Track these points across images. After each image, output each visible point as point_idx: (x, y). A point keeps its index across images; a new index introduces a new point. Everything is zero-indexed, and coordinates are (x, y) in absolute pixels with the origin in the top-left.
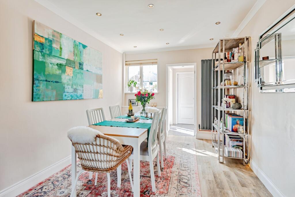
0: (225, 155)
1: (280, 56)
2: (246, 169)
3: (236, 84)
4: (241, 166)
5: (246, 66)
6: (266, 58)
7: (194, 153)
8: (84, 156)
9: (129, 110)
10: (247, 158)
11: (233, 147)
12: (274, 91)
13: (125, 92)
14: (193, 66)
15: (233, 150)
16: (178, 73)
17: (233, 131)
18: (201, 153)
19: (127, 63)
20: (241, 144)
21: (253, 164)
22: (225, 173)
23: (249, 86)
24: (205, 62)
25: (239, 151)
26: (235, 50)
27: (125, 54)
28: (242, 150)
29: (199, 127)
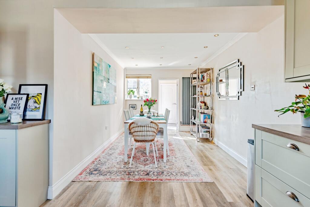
0: (200, 137)
1: (228, 78)
2: (211, 143)
3: (206, 95)
4: (209, 142)
5: (211, 84)
6: (221, 81)
7: (181, 138)
8: (135, 134)
9: (141, 111)
10: (212, 137)
11: (204, 132)
12: (225, 99)
13: (126, 99)
14: (176, 81)
15: (205, 134)
16: (162, 84)
17: (204, 122)
18: (185, 138)
19: (127, 76)
20: (208, 130)
21: (215, 140)
22: (202, 145)
23: (213, 96)
24: (185, 79)
25: (208, 134)
26: (205, 74)
27: (126, 69)
28: (209, 133)
29: (181, 123)
